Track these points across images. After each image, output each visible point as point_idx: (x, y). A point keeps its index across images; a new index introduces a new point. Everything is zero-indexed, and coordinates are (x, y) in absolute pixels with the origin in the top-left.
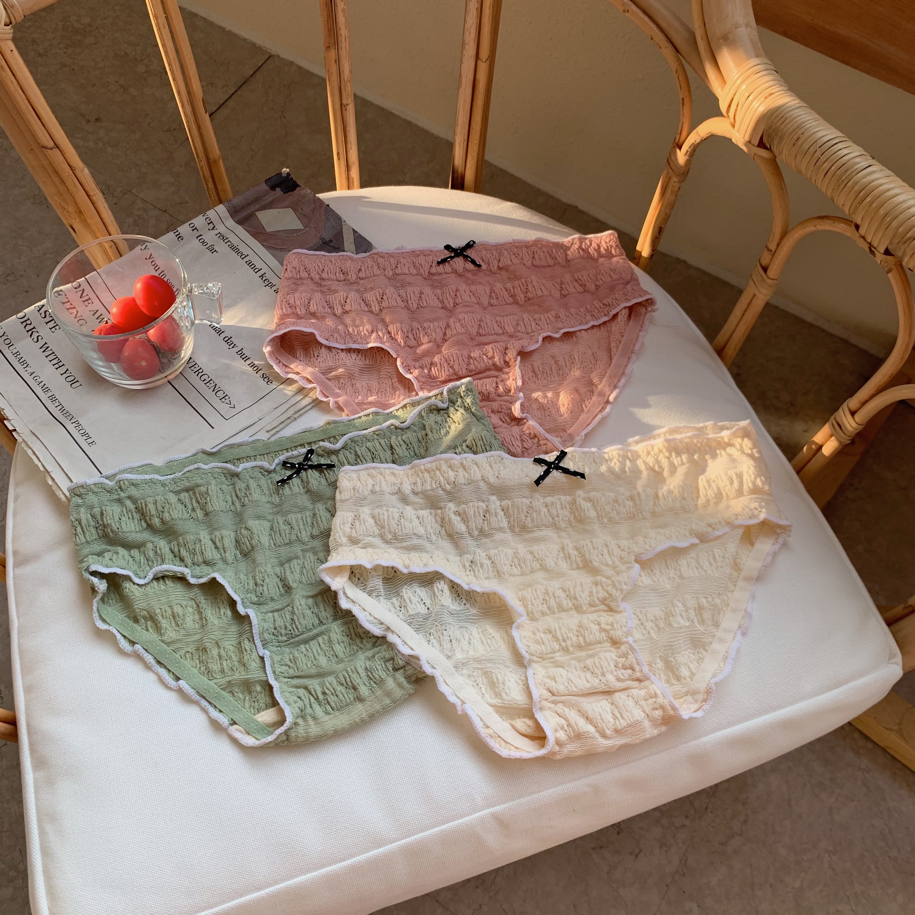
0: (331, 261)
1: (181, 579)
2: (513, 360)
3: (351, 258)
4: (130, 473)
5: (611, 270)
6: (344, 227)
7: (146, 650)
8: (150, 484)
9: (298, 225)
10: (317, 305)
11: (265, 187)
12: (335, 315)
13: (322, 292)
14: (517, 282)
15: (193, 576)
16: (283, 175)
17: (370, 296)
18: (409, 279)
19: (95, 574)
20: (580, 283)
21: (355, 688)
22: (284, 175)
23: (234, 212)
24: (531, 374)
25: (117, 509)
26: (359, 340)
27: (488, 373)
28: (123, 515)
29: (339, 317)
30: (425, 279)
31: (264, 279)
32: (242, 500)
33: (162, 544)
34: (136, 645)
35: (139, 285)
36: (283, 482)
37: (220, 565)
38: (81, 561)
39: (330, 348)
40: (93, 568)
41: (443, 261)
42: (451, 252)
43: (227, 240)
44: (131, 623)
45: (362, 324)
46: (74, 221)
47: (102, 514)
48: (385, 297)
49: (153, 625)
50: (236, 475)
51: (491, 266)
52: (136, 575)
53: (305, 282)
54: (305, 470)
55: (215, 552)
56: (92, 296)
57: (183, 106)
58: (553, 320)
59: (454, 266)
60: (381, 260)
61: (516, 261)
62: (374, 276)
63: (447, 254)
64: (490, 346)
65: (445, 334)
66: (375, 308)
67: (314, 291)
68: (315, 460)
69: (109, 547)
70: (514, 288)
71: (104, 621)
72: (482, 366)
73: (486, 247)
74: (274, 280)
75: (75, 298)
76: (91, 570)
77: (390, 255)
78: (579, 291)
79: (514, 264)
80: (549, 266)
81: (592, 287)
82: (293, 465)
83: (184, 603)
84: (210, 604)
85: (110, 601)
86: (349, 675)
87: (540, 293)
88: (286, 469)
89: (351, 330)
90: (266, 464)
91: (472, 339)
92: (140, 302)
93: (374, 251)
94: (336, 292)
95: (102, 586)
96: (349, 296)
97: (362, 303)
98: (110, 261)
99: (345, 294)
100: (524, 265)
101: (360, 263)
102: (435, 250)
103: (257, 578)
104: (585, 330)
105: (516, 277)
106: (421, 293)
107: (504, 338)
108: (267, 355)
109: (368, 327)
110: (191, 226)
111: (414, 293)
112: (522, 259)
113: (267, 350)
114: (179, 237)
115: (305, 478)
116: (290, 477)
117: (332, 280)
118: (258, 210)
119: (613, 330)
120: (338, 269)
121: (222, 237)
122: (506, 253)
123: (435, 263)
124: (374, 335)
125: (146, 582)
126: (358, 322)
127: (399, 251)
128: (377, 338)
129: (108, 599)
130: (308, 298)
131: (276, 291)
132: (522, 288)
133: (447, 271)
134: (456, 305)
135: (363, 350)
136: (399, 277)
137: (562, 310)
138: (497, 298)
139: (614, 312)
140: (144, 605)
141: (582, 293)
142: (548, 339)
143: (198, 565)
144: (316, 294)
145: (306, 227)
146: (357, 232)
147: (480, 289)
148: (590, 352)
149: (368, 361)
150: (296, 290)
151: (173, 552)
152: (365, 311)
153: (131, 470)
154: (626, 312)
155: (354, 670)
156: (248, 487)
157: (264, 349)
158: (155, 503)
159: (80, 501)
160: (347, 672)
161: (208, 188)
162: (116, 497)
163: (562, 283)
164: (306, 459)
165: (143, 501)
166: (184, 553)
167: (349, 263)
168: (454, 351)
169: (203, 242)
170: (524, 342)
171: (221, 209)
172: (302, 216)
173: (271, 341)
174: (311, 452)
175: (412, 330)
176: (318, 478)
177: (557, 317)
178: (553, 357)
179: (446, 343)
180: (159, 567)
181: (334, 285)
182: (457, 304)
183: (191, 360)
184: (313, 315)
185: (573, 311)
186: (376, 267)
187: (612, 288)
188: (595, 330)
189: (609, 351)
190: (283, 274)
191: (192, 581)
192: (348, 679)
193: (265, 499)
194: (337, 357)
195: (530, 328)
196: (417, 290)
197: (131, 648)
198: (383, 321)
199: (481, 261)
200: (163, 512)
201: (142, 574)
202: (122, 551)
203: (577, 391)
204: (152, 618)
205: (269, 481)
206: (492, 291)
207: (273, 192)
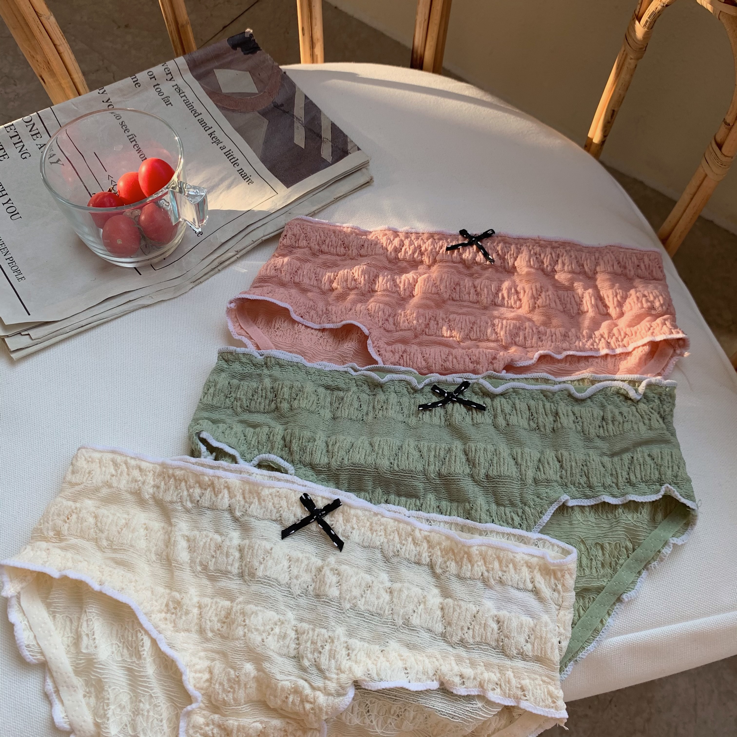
8: (295, 368)
32: (377, 413)
36: (425, 407)
40: (204, 435)
50: (380, 386)
54: (453, 402)
68: (468, 395)
82: (442, 393)
88: (434, 394)
90: (414, 381)
115: (450, 410)
116: (434, 405)
151: (284, 441)
156: (386, 401)
158: (292, 388)
164: (459, 391)
165: (281, 383)
174: (466, 384)
176: (463, 413)
193: (401, 418)
205: (413, 401)
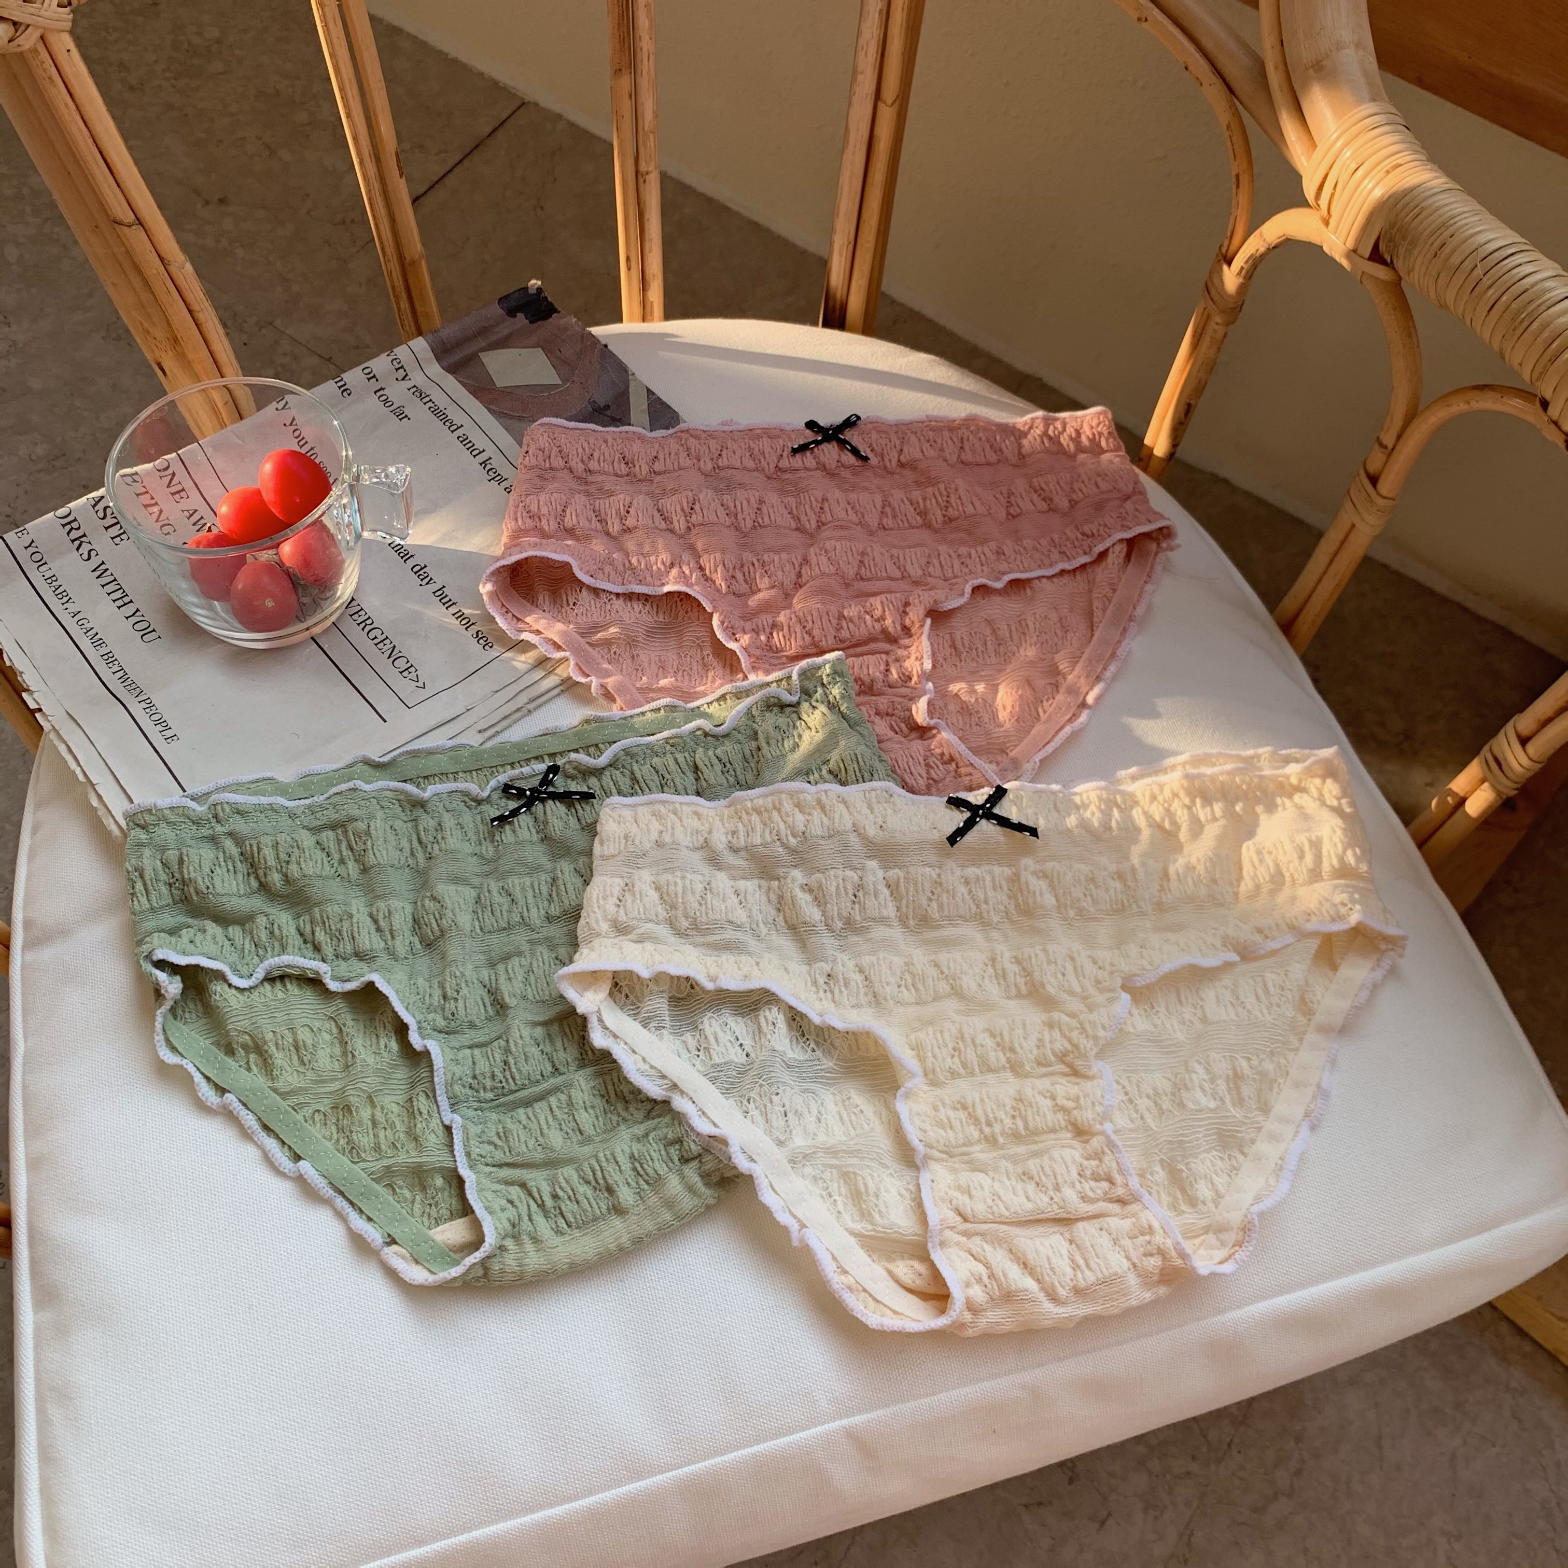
0: (606, 441)
1: (313, 982)
2: (917, 625)
3: (641, 437)
4: (234, 792)
5: (1099, 475)
6: (632, 385)
7: (244, 1105)
8: (269, 813)
9: (550, 377)
10: (577, 516)
11: (497, 310)
12: (608, 534)
13: (588, 494)
14: (930, 489)
15: (334, 978)
16: (530, 291)
17: (671, 504)
18: (739, 476)
19: (161, 965)
20: (1043, 495)
21: (610, 1190)
22: (532, 291)
23: (441, 352)
24: (948, 651)
25: (207, 853)
26: (649, 579)
27: (873, 646)
28: (216, 863)
29: (614, 538)
30: (768, 478)
31: (488, 467)
32: (429, 849)
33: (285, 920)
34: (227, 1095)
35: (268, 467)
36: (502, 819)
37: (384, 959)
38: (140, 943)
39: (596, 591)
40: (159, 955)
41: (803, 448)
42: (817, 433)
43: (427, 399)
44: (221, 1056)
45: (656, 552)
46: (163, 354)
47: (181, 862)
48: (697, 507)
49: (260, 1061)
50: (420, 804)
51: (886, 460)
52: (235, 970)
53: (559, 474)
54: (543, 801)
55: (376, 937)
56: (188, 484)
57: (361, 163)
58: (993, 557)
59: (822, 457)
60: (692, 442)
61: (931, 453)
62: (680, 469)
63: (810, 436)
64: (878, 598)
65: (799, 575)
66: (680, 524)
67: (573, 491)
68: (560, 784)
69: (190, 921)
70: (924, 499)
71: (174, 1049)
72: (861, 632)
73: (880, 427)
74: (506, 471)
75: (159, 488)
76: (155, 958)
77: (710, 435)
78: (1039, 507)
79: (926, 458)
80: (989, 464)
81: (1064, 504)
82: (521, 792)
83: (317, 1024)
84: (362, 1028)
85: (187, 1015)
86: (601, 1167)
87: (970, 510)
88: (508, 798)
89: (634, 561)
90: (474, 788)
91: (847, 585)
92: (268, 496)
93: (682, 426)
94: (611, 494)
95: (173, 986)
96: (635, 502)
97: (657, 515)
98: (223, 425)
99: (628, 499)
100: (945, 460)
101: (656, 446)
102: (788, 428)
103: (448, 985)
104: (1048, 578)
105: (932, 481)
106: (761, 502)
107: (903, 585)
108: (485, 598)
109: (665, 557)
110: (366, 371)
111: (748, 502)
112: (942, 450)
113: (486, 589)
114: (345, 390)
115: (542, 814)
116: (515, 813)
117: (605, 473)
118: (484, 350)
119: (1098, 580)
120: (618, 455)
121: (420, 394)
122: (913, 438)
123: (787, 451)
124: (675, 572)
125: (252, 984)
126: (647, 548)
127: (726, 428)
128: (680, 577)
129: (184, 1011)
130: (563, 503)
131: (508, 490)
132: (940, 499)
133: (808, 465)
134: (821, 524)
135: (655, 596)
136: (723, 474)
137: (1008, 542)
138: (895, 517)
139: (1100, 548)
140: (244, 1024)
141: (1044, 512)
142: (982, 591)
143: (344, 959)
144: (577, 496)
145: (565, 381)
146: (653, 393)
147: (864, 498)
148: (1054, 616)
149: (661, 616)
150: (542, 488)
151: (301, 935)
152: (661, 530)
153: (236, 787)
154: (1122, 549)
155: (609, 1157)
156: (440, 827)
157: (481, 587)
158: (276, 845)
159: (145, 836)
160: (598, 1161)
161: (399, 309)
162: (206, 832)
163: (1010, 494)
164: (545, 781)
165: (254, 842)
166: (320, 936)
167: (636, 446)
168: (815, 604)
169: (386, 402)
170: (940, 594)
171: (420, 344)
172: (559, 363)
173: (493, 574)
174: (554, 769)
175: (742, 566)
176: (564, 815)
177: (1000, 553)
178: (989, 622)
179: (801, 591)
180: (276, 959)
181: (609, 483)
182: (823, 524)
183: (354, 603)
184: (570, 532)
185: (1027, 543)
186: (683, 455)
187: (1099, 507)
188: (1065, 579)
189: (1090, 615)
190: (520, 460)
191: (333, 986)
192: (599, 1174)
193: (467, 848)
194: (608, 607)
195: (950, 571)
196: (754, 496)
197: (219, 1100)
198: (692, 548)
199: (868, 451)
200: (288, 862)
201: (245, 971)
202: (212, 928)
203: (1029, 682)
204: (258, 1048)
205: (479, 817)
206: (886, 503)
207: (512, 320)
